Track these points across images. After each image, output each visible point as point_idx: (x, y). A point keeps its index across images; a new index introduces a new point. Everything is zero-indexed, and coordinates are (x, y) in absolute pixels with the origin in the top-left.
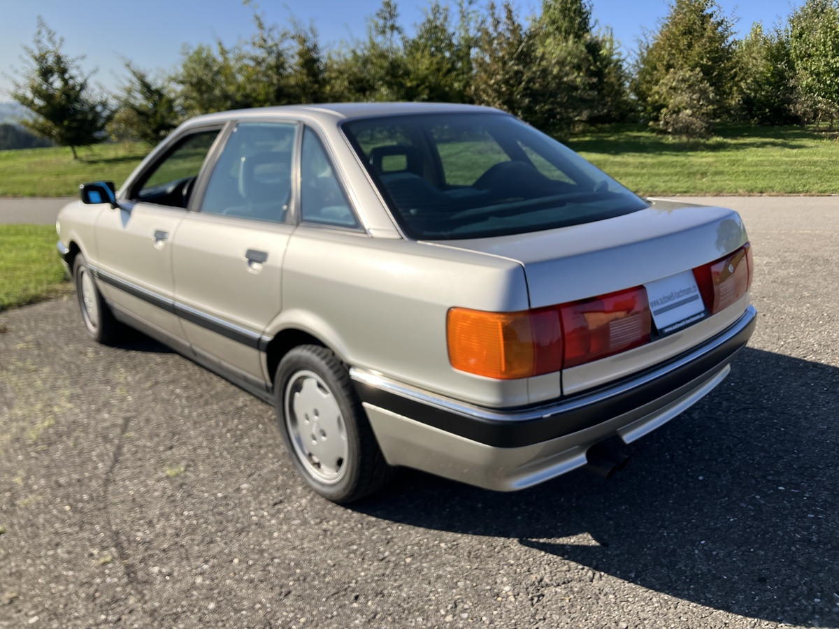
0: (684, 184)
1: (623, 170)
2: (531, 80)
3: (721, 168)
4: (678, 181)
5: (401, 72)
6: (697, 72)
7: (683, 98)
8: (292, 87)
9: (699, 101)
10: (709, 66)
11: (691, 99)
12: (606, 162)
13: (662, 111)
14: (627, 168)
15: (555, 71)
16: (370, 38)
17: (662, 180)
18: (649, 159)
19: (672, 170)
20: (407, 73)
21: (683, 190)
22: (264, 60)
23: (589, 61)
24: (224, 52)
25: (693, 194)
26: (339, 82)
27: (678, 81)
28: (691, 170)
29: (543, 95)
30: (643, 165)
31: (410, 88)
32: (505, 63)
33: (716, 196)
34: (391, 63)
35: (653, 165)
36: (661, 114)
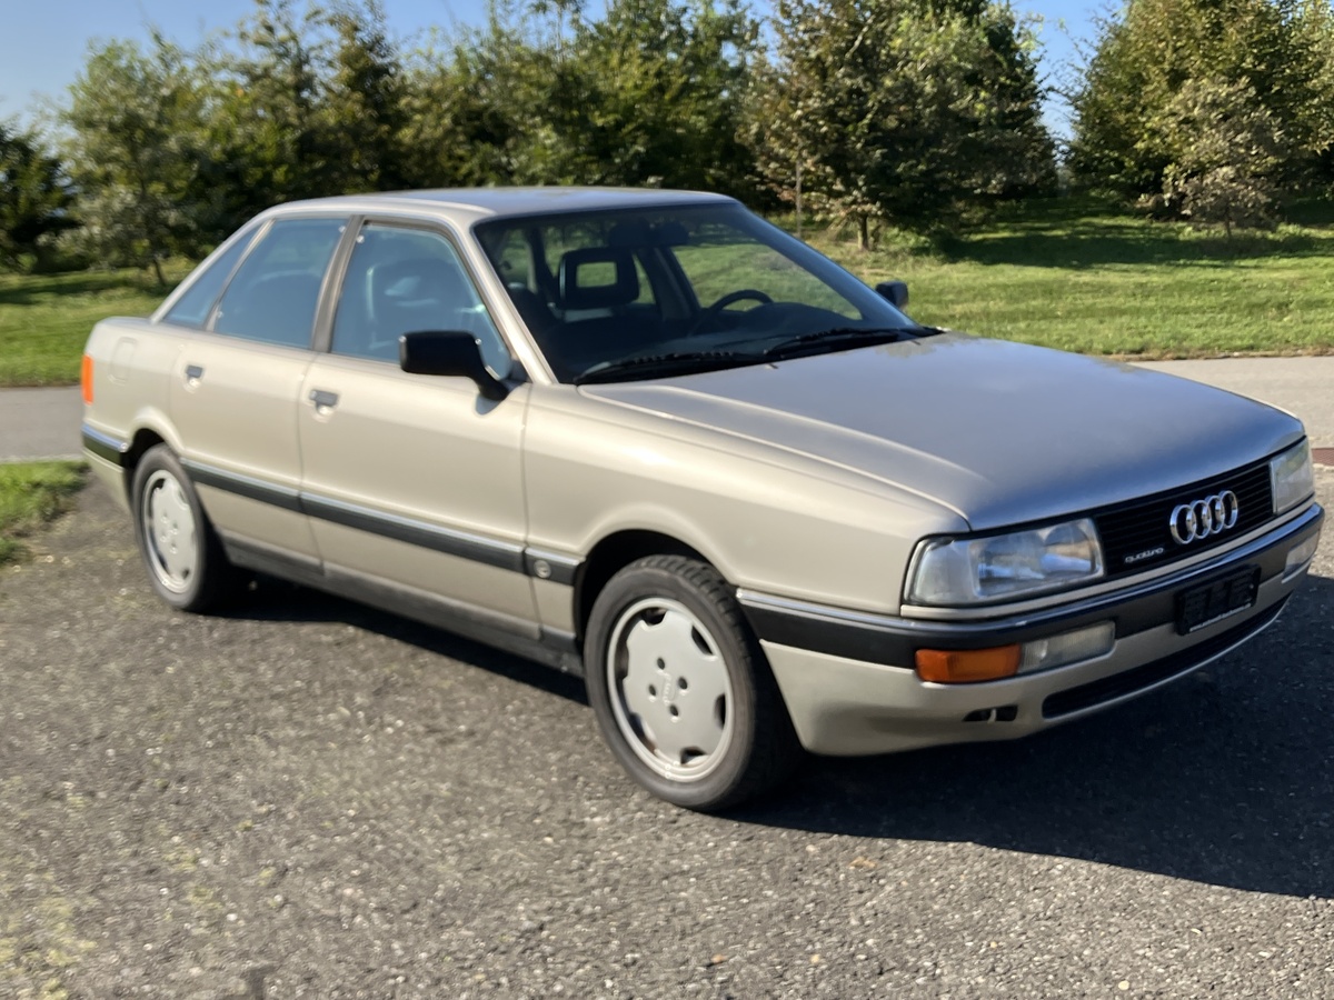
0: (1244, 330)
1: (1103, 302)
2: (885, 109)
3: (1317, 294)
4: (1228, 323)
5: (585, 94)
6: (1242, 86)
7: (1211, 142)
8: (330, 130)
9: (1249, 148)
10: (1261, 72)
11: (1233, 144)
12: (1062, 284)
13: (1166, 171)
14: (1111, 299)
15: (929, 87)
16: (494, 21)
17: (1194, 323)
18: (1156, 276)
19: (1211, 300)
20: (597, 98)
21: (1246, 342)
22: (266, 72)
23: (999, 64)
24: (168, 57)
25: (1269, 353)
26: (430, 118)
27: (1203, 106)
28: (1254, 299)
29: (913, 142)
30: (1145, 291)
31: (602, 129)
32: (824, 74)
33: (1321, 354)
34: (561, 77)
35: (1167, 290)
36: (1166, 176)
